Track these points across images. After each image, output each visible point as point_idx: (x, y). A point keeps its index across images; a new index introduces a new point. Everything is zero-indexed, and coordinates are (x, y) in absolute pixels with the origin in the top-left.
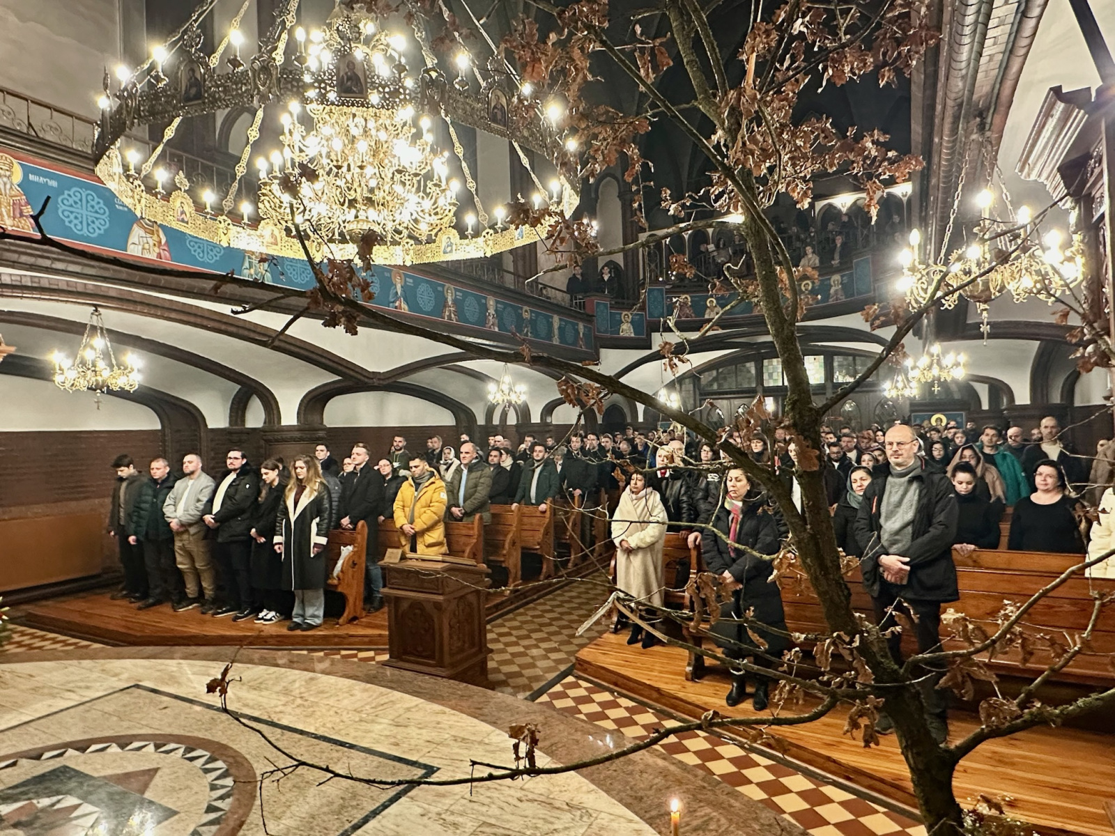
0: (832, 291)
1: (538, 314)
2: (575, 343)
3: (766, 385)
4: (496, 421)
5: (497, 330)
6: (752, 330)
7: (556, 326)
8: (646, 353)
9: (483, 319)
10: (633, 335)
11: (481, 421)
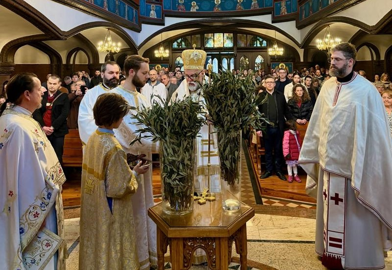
2: (132, 20)
3: (205, 46)
4: (71, 63)
5: (107, 10)
6: (213, 19)
7: (126, 10)
9: (102, 3)
10: (156, 17)
11: (64, 62)
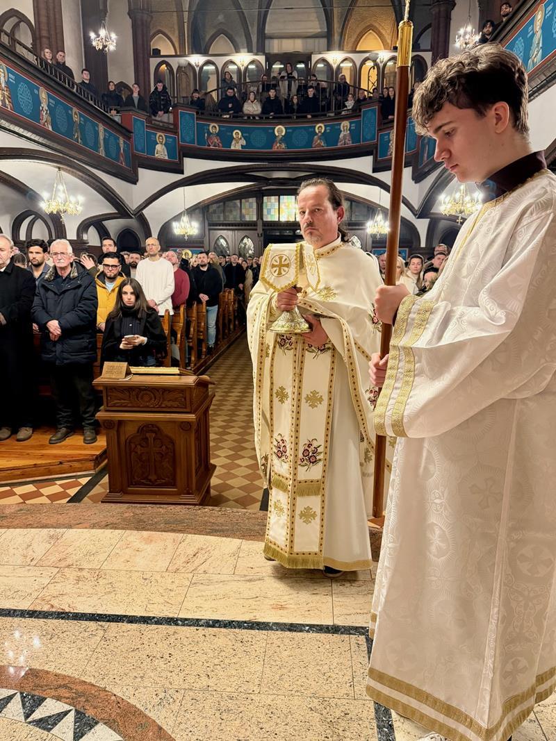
0: (341, 136)
1: (86, 120)
2: (117, 159)
3: (265, 219)
5: (50, 129)
6: (272, 165)
7: (101, 137)
8: (179, 177)
9: (36, 114)
10: (167, 158)
